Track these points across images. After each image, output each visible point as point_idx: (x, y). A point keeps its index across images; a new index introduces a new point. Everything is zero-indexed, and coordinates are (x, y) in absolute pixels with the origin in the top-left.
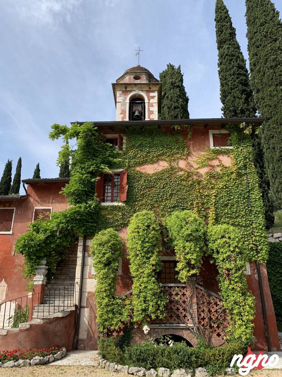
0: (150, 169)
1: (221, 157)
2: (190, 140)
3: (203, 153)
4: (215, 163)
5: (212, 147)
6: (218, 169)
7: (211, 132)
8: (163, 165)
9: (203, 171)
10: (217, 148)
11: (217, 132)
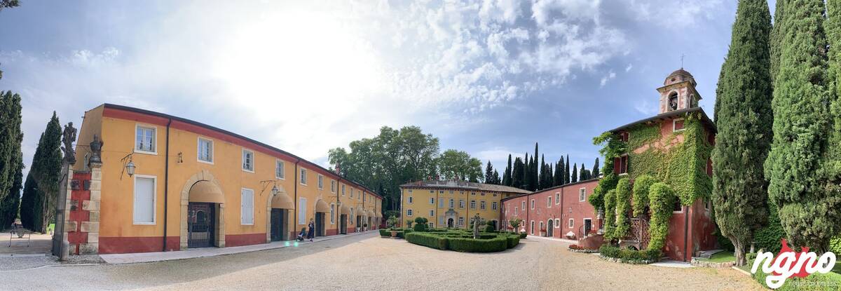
0: (640, 151)
1: (678, 137)
2: (662, 127)
3: (668, 136)
4: (675, 141)
5: (674, 131)
6: (676, 146)
7: (675, 120)
8: (647, 146)
9: (667, 148)
10: (677, 131)
11: (678, 120)
